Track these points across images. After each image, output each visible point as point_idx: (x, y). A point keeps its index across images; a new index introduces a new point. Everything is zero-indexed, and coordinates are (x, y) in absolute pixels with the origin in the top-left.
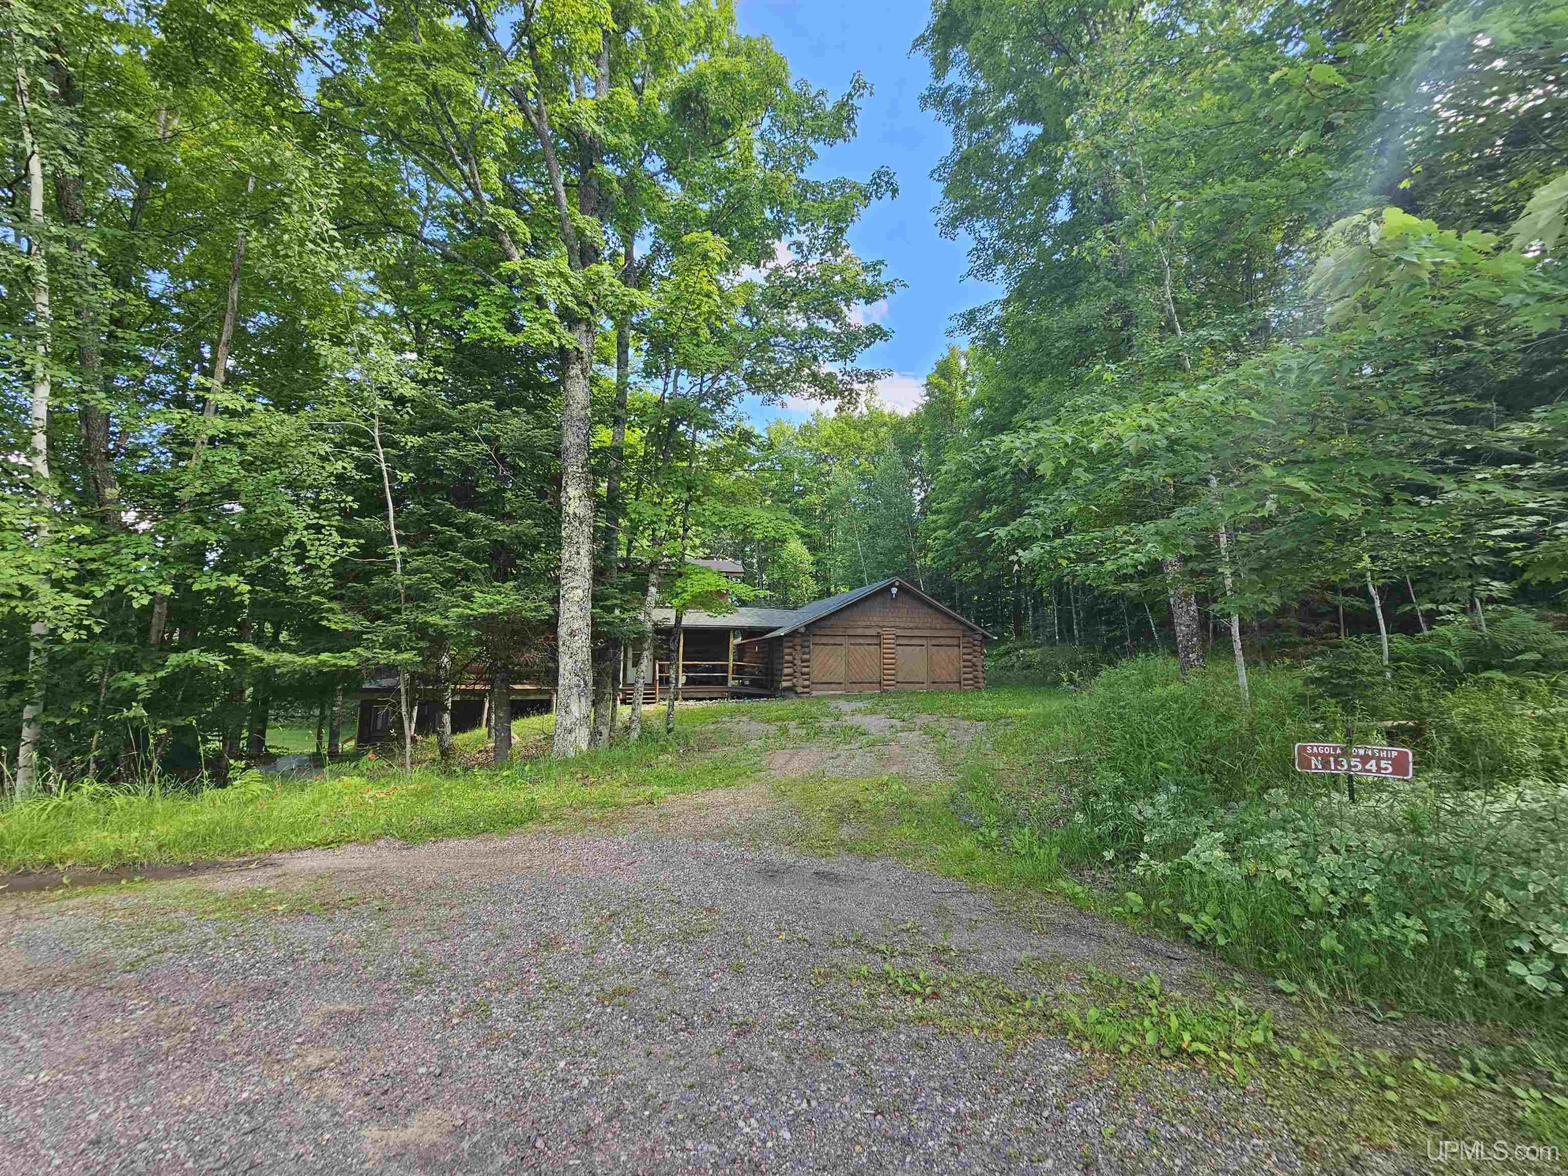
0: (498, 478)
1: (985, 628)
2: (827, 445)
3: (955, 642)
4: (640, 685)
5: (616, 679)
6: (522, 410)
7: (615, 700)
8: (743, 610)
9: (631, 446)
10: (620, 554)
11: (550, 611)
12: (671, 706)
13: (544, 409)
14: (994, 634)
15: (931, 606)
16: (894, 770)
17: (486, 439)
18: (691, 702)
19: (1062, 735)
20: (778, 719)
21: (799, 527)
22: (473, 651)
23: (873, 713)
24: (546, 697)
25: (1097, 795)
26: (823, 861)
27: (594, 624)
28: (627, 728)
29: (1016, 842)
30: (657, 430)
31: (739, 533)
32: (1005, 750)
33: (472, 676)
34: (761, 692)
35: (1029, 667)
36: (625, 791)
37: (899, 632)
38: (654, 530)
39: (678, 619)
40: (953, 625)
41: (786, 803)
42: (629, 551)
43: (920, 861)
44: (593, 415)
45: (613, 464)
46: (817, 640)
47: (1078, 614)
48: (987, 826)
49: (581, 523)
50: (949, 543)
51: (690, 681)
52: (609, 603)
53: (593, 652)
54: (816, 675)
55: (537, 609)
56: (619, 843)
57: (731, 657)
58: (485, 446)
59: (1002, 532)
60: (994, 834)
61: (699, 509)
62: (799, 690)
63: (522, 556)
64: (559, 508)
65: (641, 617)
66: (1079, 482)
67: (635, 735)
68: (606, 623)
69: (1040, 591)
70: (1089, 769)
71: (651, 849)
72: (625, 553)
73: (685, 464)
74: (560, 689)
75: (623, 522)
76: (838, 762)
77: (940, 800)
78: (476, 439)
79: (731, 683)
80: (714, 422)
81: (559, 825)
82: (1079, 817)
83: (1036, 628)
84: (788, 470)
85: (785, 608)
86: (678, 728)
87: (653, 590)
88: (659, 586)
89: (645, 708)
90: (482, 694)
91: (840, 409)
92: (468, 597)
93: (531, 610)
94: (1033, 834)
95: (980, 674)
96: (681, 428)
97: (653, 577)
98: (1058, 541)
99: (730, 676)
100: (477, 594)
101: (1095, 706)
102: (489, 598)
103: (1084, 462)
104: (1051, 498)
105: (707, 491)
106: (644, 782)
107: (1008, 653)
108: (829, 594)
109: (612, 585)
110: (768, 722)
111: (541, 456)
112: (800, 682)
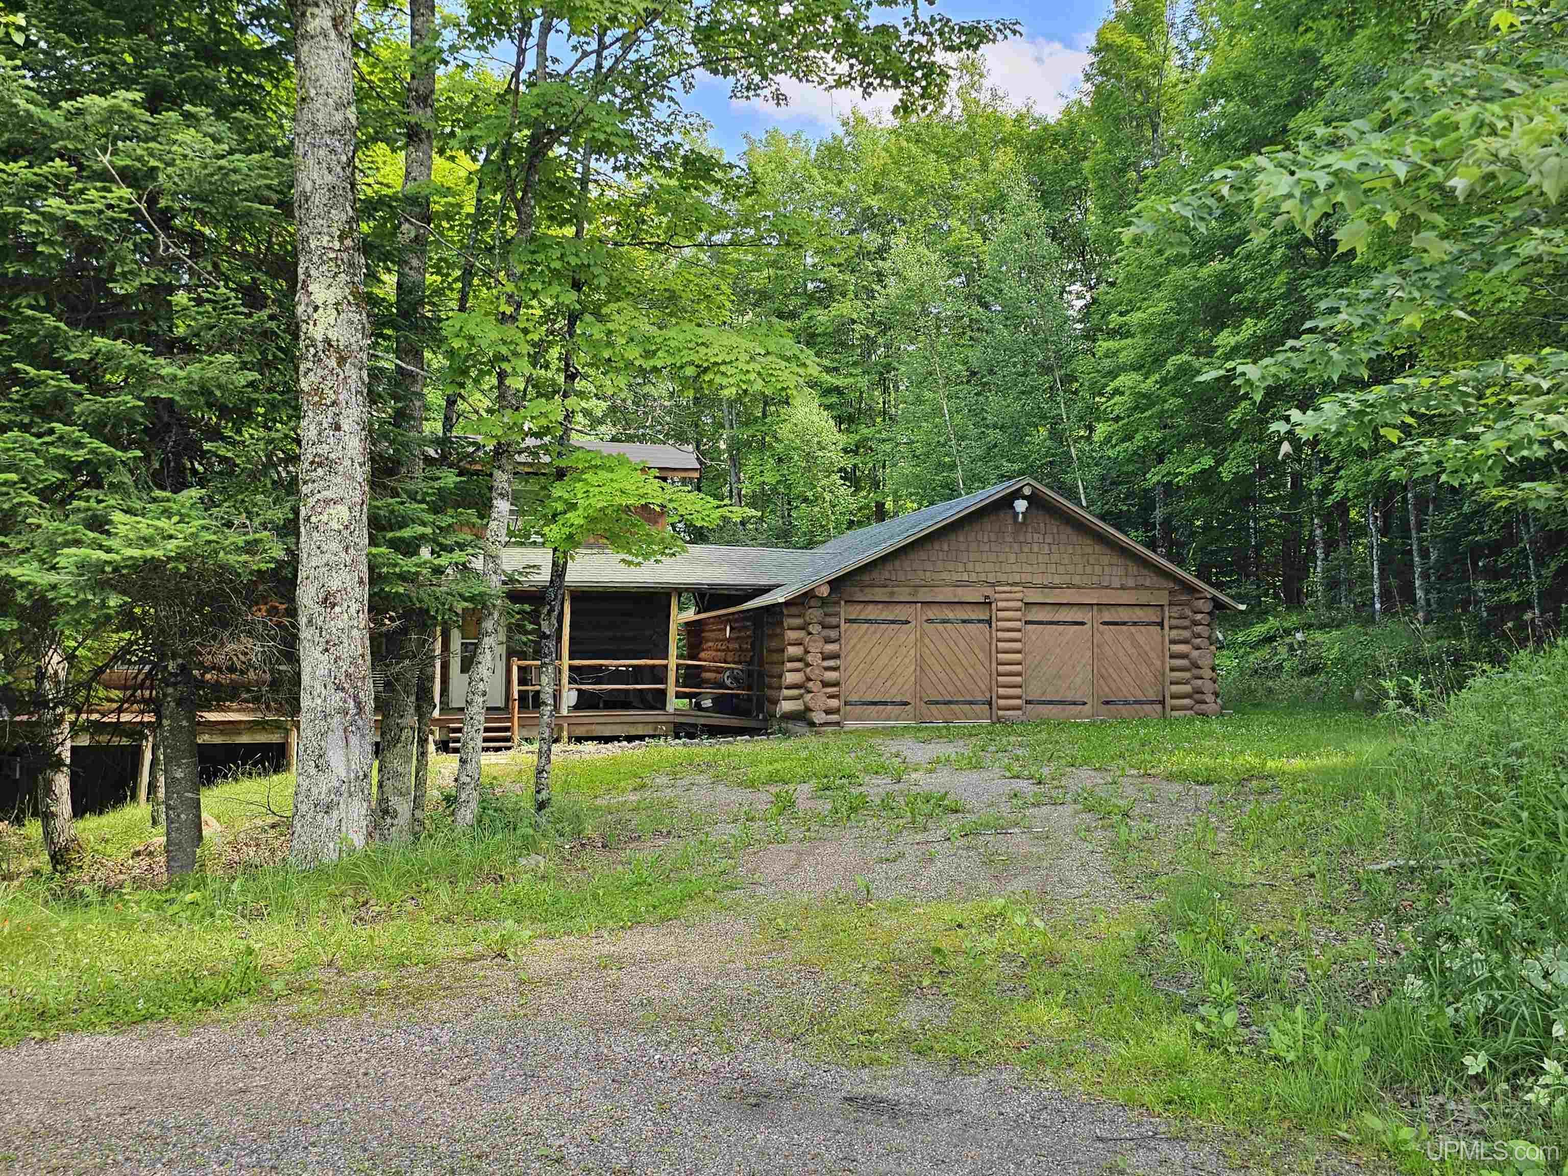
0: (156, 261)
1: (1218, 586)
2: (878, 188)
3: (1151, 615)
4: (477, 712)
5: (423, 695)
6: (202, 111)
7: (423, 742)
8: (696, 550)
9: (447, 191)
10: (427, 427)
11: (278, 552)
12: (544, 754)
13: (254, 108)
14: (1240, 598)
15: (1101, 539)
16: (1018, 885)
17: (128, 177)
18: (590, 746)
19: (1384, 813)
20: (773, 779)
21: (814, 371)
22: (116, 639)
23: (978, 766)
24: (275, 738)
25: (1454, 939)
26: (865, 1074)
27: (375, 577)
28: (450, 800)
29: (1275, 1035)
30: (505, 156)
31: (685, 383)
32: (1257, 845)
33: (115, 694)
34: (734, 722)
35: (1314, 670)
36: (446, 934)
37: (1034, 596)
38: (502, 376)
39: (559, 571)
40: (1150, 580)
41: (789, 955)
42: (448, 424)
43: (1073, 1075)
44: (362, 125)
45: (408, 231)
46: (854, 612)
47: (1425, 554)
48: (1216, 1004)
49: (342, 361)
50: (1143, 401)
51: (585, 702)
52: (406, 533)
53: (374, 638)
54: (855, 689)
55: (251, 548)
56: (434, 1040)
57: (673, 651)
58: (126, 192)
59: (1252, 371)
60: (1230, 1018)
61: (597, 332)
62: (818, 717)
63: (215, 434)
64: (294, 332)
65: (478, 564)
66: (1427, 260)
67: (467, 814)
68: (403, 577)
69: (1342, 507)
70: (1439, 887)
71: (502, 1050)
72: (439, 426)
73: (569, 231)
74: (303, 718)
75: (435, 360)
76: (900, 867)
77: (1116, 948)
78: (103, 176)
79: (674, 704)
80: (631, 136)
81: (307, 1003)
82: (1414, 985)
83: (1332, 584)
84: (792, 244)
85: (789, 545)
86: (559, 800)
87: (502, 506)
88: (515, 498)
89: (489, 760)
90: (136, 732)
91: (903, 109)
92: (99, 524)
93: (238, 550)
94: (1313, 1020)
95: (1208, 686)
96: (559, 151)
97: (501, 479)
98: (1379, 391)
99: (672, 689)
100: (117, 516)
101: (1455, 751)
102: (144, 526)
103: (1438, 219)
104: (1364, 294)
105: (616, 291)
106: (485, 915)
107: (1270, 639)
108: (880, 514)
109: (412, 496)
110: (752, 784)
111: (249, 213)
112: (819, 701)
